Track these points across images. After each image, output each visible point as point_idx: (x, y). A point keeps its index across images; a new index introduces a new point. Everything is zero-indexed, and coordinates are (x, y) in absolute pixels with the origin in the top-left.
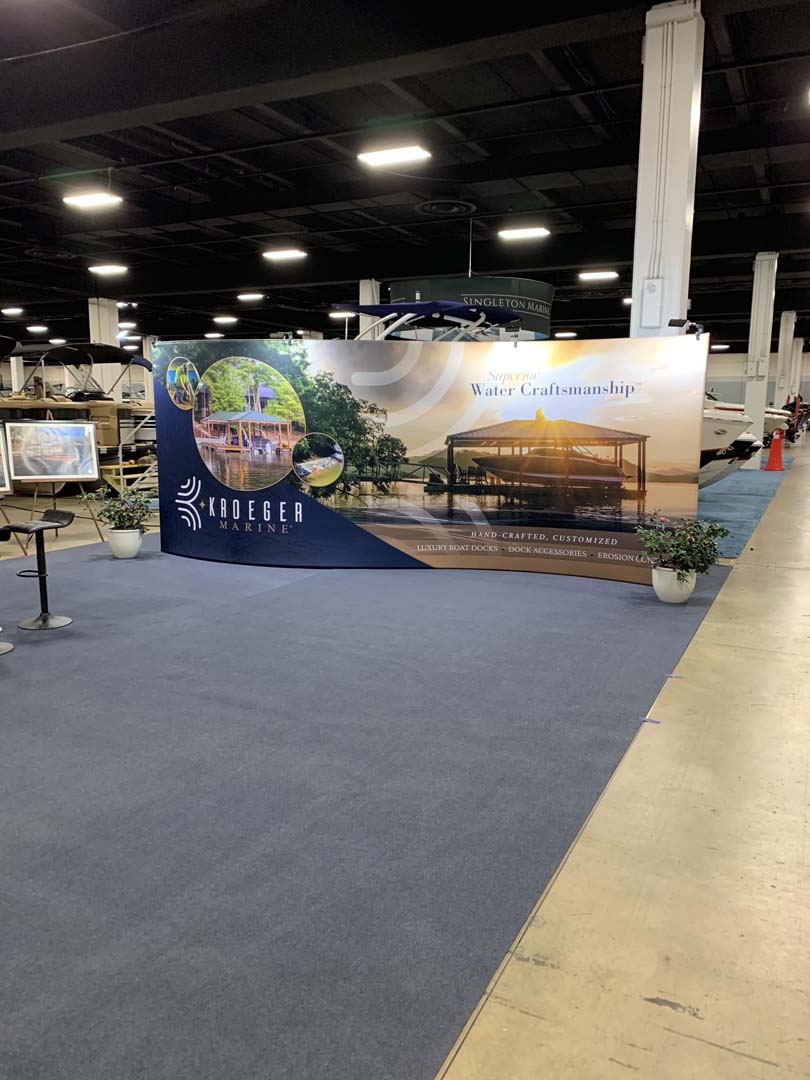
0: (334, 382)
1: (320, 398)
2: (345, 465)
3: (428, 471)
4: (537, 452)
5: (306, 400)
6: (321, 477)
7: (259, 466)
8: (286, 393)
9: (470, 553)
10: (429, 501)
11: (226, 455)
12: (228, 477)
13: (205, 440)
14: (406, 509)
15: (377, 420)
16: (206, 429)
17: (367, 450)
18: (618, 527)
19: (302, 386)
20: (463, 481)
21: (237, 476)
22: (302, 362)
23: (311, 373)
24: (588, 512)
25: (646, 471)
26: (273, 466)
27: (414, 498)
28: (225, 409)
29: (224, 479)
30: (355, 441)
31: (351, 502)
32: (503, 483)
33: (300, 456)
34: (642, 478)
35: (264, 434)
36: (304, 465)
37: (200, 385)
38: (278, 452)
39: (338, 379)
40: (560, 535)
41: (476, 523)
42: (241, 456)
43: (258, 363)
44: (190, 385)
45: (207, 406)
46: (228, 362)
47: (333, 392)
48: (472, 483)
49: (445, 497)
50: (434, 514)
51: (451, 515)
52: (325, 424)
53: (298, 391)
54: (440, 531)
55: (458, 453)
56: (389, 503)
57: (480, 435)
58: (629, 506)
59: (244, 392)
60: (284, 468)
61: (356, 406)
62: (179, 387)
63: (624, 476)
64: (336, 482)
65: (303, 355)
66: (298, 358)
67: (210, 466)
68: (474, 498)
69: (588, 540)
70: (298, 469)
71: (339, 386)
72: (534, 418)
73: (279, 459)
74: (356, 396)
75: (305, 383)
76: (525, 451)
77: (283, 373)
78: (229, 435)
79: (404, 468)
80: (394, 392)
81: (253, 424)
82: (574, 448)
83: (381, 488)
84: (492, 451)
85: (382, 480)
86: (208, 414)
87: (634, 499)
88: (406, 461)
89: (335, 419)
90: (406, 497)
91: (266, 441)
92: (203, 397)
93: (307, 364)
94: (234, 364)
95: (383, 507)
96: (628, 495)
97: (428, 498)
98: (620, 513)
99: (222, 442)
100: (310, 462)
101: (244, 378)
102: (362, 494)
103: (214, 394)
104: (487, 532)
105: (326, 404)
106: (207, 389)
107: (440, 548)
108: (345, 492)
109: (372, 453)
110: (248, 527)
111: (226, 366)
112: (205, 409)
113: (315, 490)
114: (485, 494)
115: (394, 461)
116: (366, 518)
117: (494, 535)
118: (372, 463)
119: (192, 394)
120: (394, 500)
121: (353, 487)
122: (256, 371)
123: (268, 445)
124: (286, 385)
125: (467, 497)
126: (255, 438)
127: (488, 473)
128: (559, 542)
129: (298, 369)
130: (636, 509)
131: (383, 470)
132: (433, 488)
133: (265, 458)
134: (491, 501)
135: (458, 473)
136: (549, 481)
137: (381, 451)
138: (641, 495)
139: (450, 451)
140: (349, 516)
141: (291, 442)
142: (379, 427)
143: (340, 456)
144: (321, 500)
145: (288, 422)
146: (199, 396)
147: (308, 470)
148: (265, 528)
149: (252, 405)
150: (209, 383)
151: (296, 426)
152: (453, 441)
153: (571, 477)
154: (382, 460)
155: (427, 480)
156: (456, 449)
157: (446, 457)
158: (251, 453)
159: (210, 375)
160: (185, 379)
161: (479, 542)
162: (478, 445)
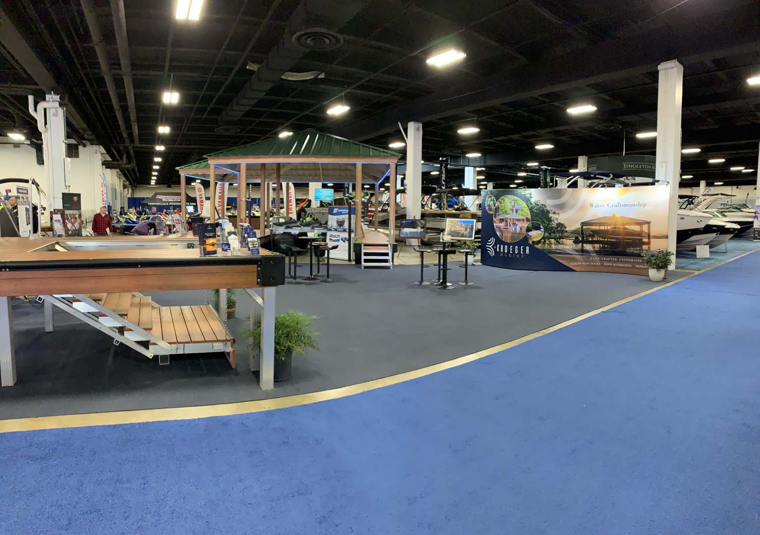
0: (541, 203)
1: (536, 209)
2: (544, 233)
3: (574, 235)
4: (613, 228)
5: (531, 210)
6: (536, 237)
8: (524, 207)
9: (590, 265)
12: (504, 237)
15: (556, 217)
16: (497, 220)
17: (552, 228)
19: (529, 205)
20: (587, 239)
21: (507, 237)
22: (530, 197)
23: (533, 200)
26: (519, 234)
28: (504, 213)
29: (502, 238)
30: (548, 224)
31: (546, 247)
32: (601, 239)
33: (529, 230)
34: (649, 237)
35: (517, 222)
36: (530, 233)
37: (496, 205)
38: (521, 228)
39: (542, 202)
43: (515, 197)
44: (493, 205)
45: (498, 212)
46: (505, 197)
47: (540, 207)
48: (590, 239)
49: (581, 244)
51: (583, 251)
52: (538, 218)
53: (528, 207)
54: (579, 257)
55: (585, 229)
57: (592, 222)
59: (511, 207)
60: (523, 234)
61: (548, 212)
62: (489, 206)
64: (541, 239)
65: (530, 194)
66: (529, 195)
67: (498, 233)
69: (632, 260)
70: (528, 235)
71: (542, 205)
72: (612, 215)
73: (521, 231)
74: (548, 208)
75: (531, 204)
76: (609, 228)
77: (523, 200)
78: (505, 223)
79: (566, 234)
80: (562, 207)
81: (513, 219)
82: (626, 227)
83: (557, 241)
84: (597, 228)
85: (558, 238)
86: (498, 215)
88: (566, 232)
89: (541, 217)
91: (517, 225)
92: (497, 209)
93: (531, 197)
94: (507, 197)
95: (558, 248)
96: (645, 243)
99: (502, 225)
100: (532, 232)
101: (510, 202)
103: (501, 208)
104: (596, 258)
105: (538, 211)
106: (498, 206)
107: (579, 263)
108: (544, 242)
109: (554, 229)
110: (510, 255)
111: (505, 198)
112: (497, 214)
113: (533, 242)
114: (595, 243)
115: (562, 232)
116: (552, 252)
117: (599, 258)
118: (554, 233)
119: (493, 208)
120: (562, 246)
121: (547, 241)
122: (514, 200)
124: (524, 204)
127: (596, 236)
129: (529, 199)
131: (558, 235)
132: (576, 242)
133: (516, 231)
134: (597, 246)
135: (585, 236)
136: (618, 238)
137: (557, 228)
138: (649, 243)
139: (582, 227)
141: (526, 225)
142: (557, 219)
143: (543, 230)
144: (536, 246)
145: (525, 218)
146: (496, 209)
147: (531, 235)
148: (516, 256)
149: (513, 212)
150: (499, 204)
151: (528, 220)
152: (583, 224)
153: (626, 237)
154: (558, 231)
155: (574, 238)
156: (584, 227)
157: (580, 230)
158: (512, 229)
159: (499, 201)
160: (491, 203)
161: (593, 261)
162: (592, 225)
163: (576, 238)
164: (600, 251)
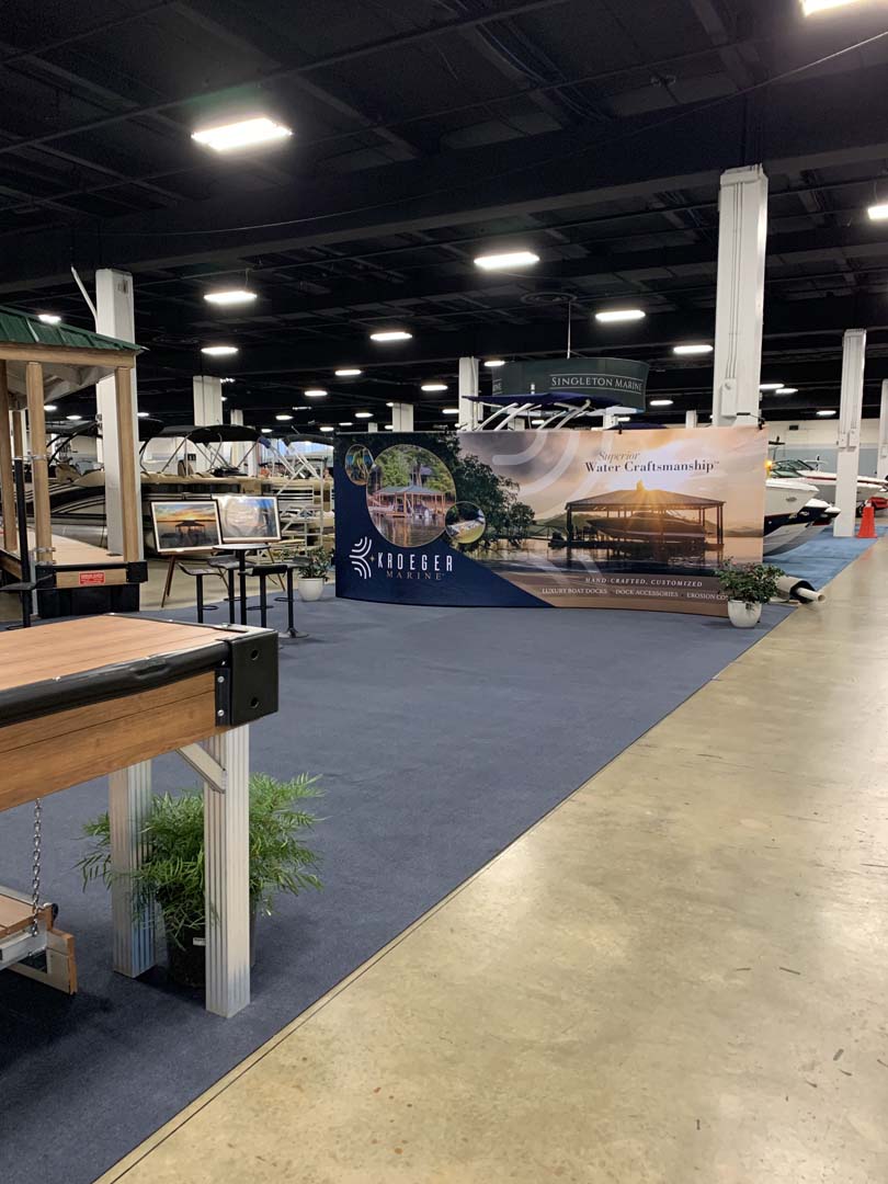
0: (478, 463)
1: (468, 475)
2: (486, 527)
3: (551, 531)
4: (638, 515)
5: (457, 476)
6: (468, 535)
7: (420, 528)
8: (442, 471)
9: (584, 595)
10: (551, 554)
11: (393, 520)
13: (375, 508)
14: (534, 560)
15: (512, 491)
16: (378, 500)
17: (504, 515)
18: (702, 572)
19: (454, 466)
20: (579, 538)
21: (402, 535)
22: (454, 448)
23: (462, 456)
24: (679, 561)
25: (724, 528)
27: (541, 551)
28: (393, 484)
30: (494, 507)
32: (611, 539)
33: (451, 519)
34: (720, 534)
35: (423, 503)
36: (454, 527)
37: (374, 466)
39: (482, 460)
40: (656, 580)
41: (590, 571)
42: (405, 521)
43: (421, 449)
44: (365, 466)
45: (379, 483)
46: (397, 449)
47: (478, 470)
48: (587, 540)
50: (557, 564)
51: (570, 565)
52: (471, 495)
53: (451, 470)
54: (560, 577)
55: (575, 517)
56: (521, 555)
57: (593, 502)
58: (710, 556)
59: (408, 470)
60: (440, 529)
61: (495, 480)
62: (355, 468)
63: (705, 532)
64: (479, 540)
65: (456, 443)
68: (588, 552)
69: (680, 583)
70: (450, 530)
71: (483, 466)
72: (635, 488)
74: (496, 473)
75: (457, 464)
76: (629, 514)
77: (440, 457)
78: (396, 504)
79: (532, 528)
80: (525, 470)
81: (415, 496)
82: (667, 511)
83: (514, 544)
84: (602, 514)
85: (516, 537)
86: (379, 488)
87: (713, 550)
88: (534, 523)
89: (478, 492)
90: (533, 551)
91: (425, 508)
92: (376, 475)
93: (459, 449)
94: (402, 450)
96: (710, 548)
97: (551, 552)
98: (704, 561)
99: (390, 509)
100: (459, 524)
101: (409, 460)
102: (499, 549)
103: (385, 473)
104: (599, 579)
105: (473, 479)
106: (380, 469)
107: (561, 591)
108: (486, 547)
109: (507, 517)
110: (409, 575)
111: (395, 452)
112: (376, 485)
113: (462, 546)
114: (598, 547)
115: (525, 523)
117: (604, 580)
118: (507, 525)
119: (366, 472)
120: (525, 553)
121: (492, 544)
122: (418, 455)
123: (426, 512)
124: (442, 465)
125: (582, 551)
126: (416, 506)
127: (599, 532)
128: (656, 586)
129: (452, 453)
130: (716, 558)
131: (516, 530)
132: (556, 544)
134: (601, 553)
135: (575, 532)
136: (648, 537)
137: (514, 515)
138: (719, 547)
139: (569, 514)
140: (487, 565)
141: (444, 509)
142: (513, 496)
143: (482, 520)
144: (467, 554)
145: (442, 494)
146: (373, 474)
147: (457, 530)
148: (423, 576)
149: (415, 481)
150: (381, 464)
151: (449, 497)
152: (571, 506)
153: (665, 534)
154: (515, 522)
155: (550, 538)
156: (574, 513)
157: (565, 519)
158: (412, 517)
159: (382, 459)
160: (362, 461)
161: (592, 586)
162: (592, 510)
163: (557, 536)
164: (607, 563)
